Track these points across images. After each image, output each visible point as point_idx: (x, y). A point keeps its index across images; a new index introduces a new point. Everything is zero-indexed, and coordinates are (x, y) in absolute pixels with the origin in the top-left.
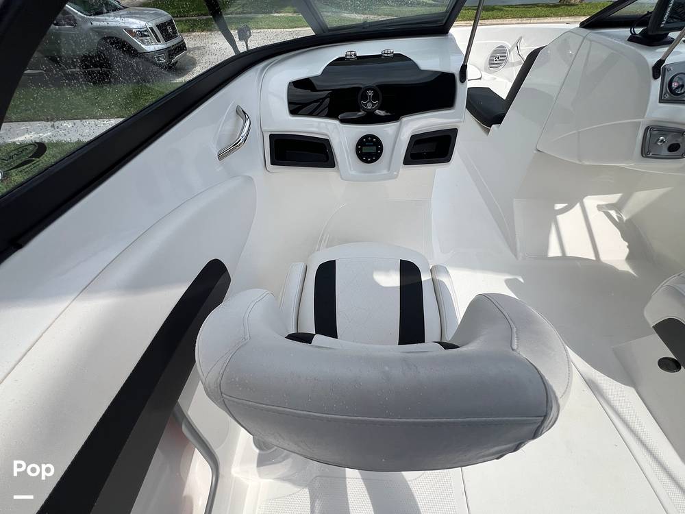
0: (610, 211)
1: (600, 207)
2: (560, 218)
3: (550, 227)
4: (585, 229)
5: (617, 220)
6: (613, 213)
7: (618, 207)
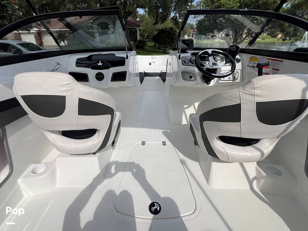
2: (186, 110)
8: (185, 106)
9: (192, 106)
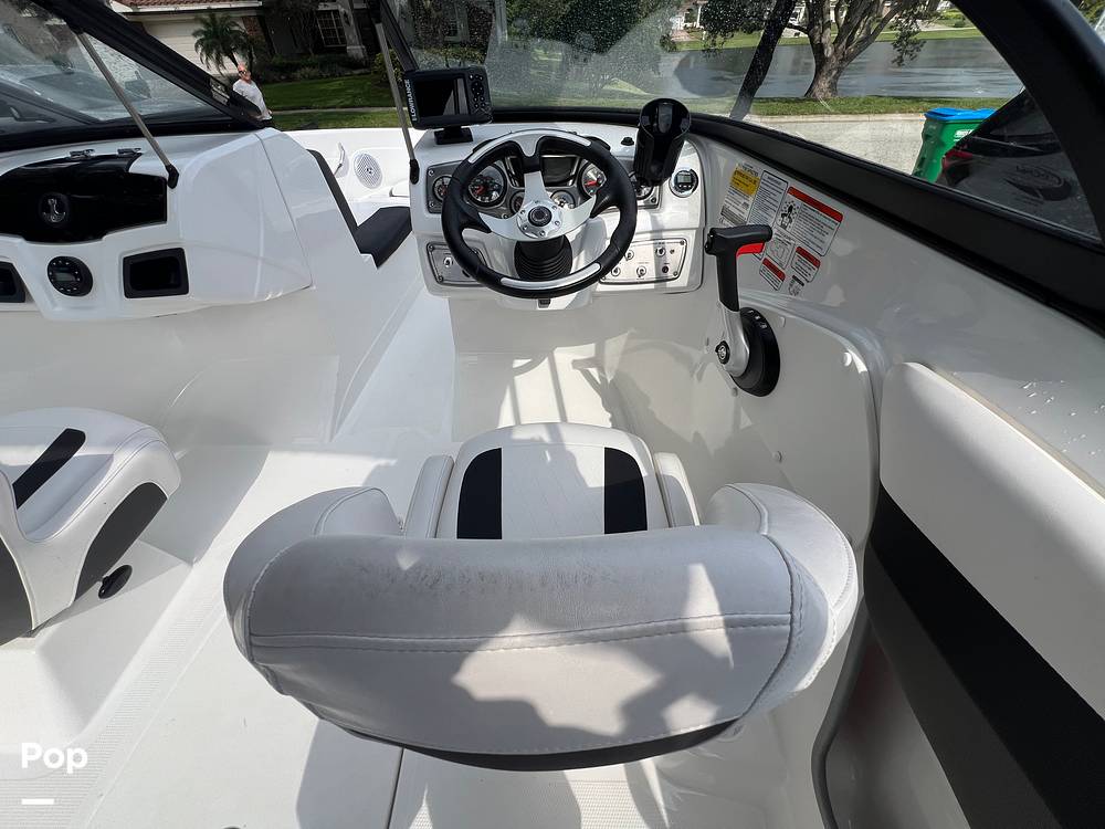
0: (590, 369)
1: (575, 364)
2: (518, 379)
3: (505, 393)
4: (552, 395)
5: (598, 380)
6: (594, 371)
7: (597, 361)
8: (518, 363)
9: (546, 360)
